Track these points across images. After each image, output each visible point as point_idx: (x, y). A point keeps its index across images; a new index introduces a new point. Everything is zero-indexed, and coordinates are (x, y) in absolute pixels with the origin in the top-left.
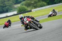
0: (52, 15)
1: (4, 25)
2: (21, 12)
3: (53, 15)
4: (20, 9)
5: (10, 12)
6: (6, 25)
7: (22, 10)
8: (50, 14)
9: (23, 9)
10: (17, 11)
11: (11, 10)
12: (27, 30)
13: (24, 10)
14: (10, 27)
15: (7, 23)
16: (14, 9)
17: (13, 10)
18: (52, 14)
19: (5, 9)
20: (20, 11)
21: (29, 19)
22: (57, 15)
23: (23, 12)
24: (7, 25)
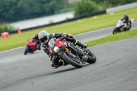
0: (122, 29)
1: (25, 47)
2: (83, 15)
3: (125, 29)
4: (80, 7)
5: (59, 13)
6: (30, 47)
7: (85, 9)
8: (118, 25)
9: (87, 9)
10: (74, 13)
11: (61, 9)
12: (57, 67)
13: (90, 9)
14: (38, 51)
15: (33, 42)
16: (69, 7)
17: (66, 9)
18: (121, 27)
19: (47, 6)
20: (81, 13)
21: (60, 42)
22: (131, 29)
23: (86, 14)
24: (33, 46)
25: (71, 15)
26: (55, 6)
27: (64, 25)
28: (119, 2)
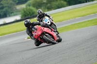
2: (27, 17)
5: (10, 16)
7: (28, 13)
10: (20, 16)
11: (12, 13)
13: (31, 13)
23: (29, 16)
25: (18, 18)
26: (7, 11)
27: (13, 24)
28: (52, 8)
